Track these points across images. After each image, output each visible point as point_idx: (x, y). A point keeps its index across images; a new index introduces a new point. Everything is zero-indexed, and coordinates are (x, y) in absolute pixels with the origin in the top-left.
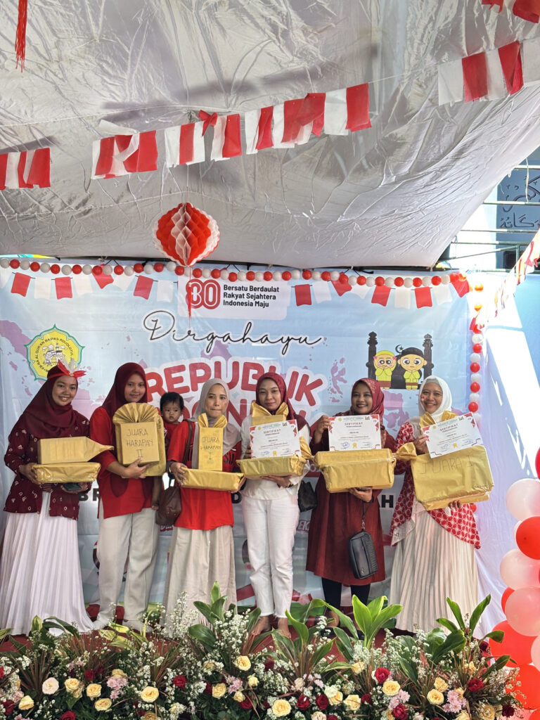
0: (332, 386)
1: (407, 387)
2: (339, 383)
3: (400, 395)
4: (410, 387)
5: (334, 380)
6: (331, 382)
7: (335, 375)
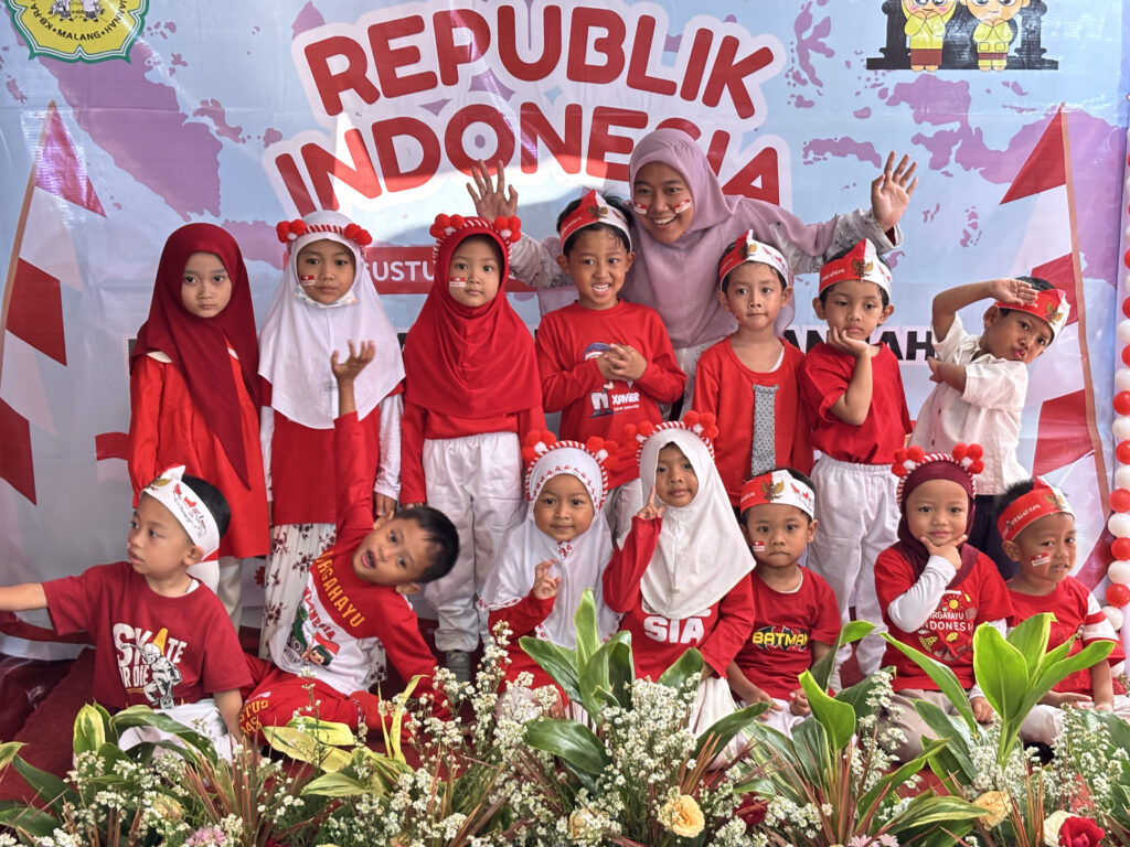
0: (797, 67)
1: (981, 63)
2: (816, 58)
3: (965, 85)
4: (988, 62)
5: (803, 50)
6: (796, 55)
7: (806, 35)
